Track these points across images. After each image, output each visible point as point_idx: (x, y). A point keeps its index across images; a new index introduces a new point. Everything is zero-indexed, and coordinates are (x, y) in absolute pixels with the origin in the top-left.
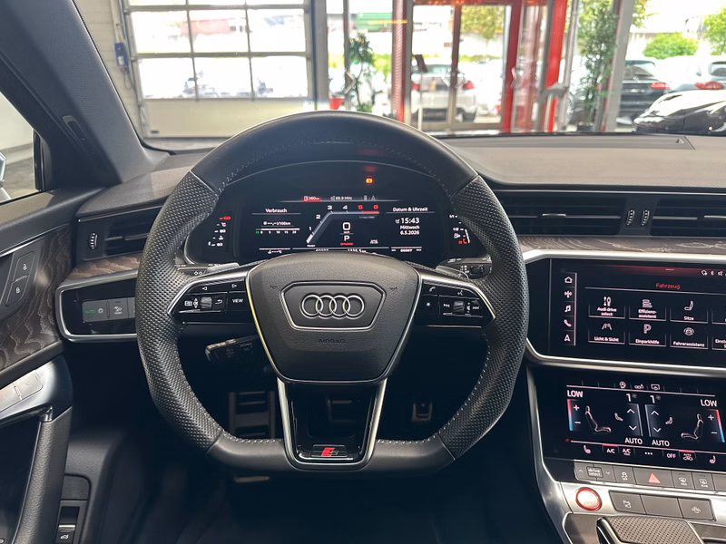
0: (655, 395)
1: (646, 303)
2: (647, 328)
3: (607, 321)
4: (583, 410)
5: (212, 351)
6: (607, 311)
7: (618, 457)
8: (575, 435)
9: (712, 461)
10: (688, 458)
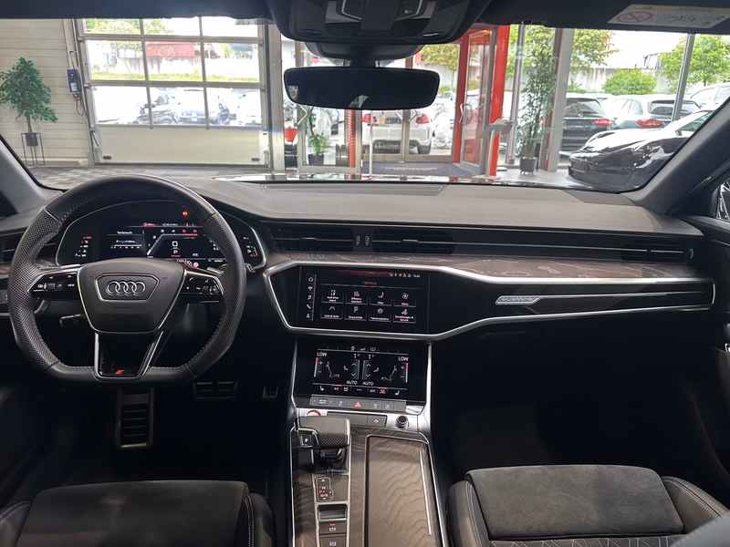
0: (371, 354)
1: (357, 294)
2: (356, 309)
3: (332, 305)
4: (325, 363)
5: (63, 320)
6: (333, 299)
7: (341, 393)
8: (317, 380)
9: (397, 394)
10: (383, 392)
